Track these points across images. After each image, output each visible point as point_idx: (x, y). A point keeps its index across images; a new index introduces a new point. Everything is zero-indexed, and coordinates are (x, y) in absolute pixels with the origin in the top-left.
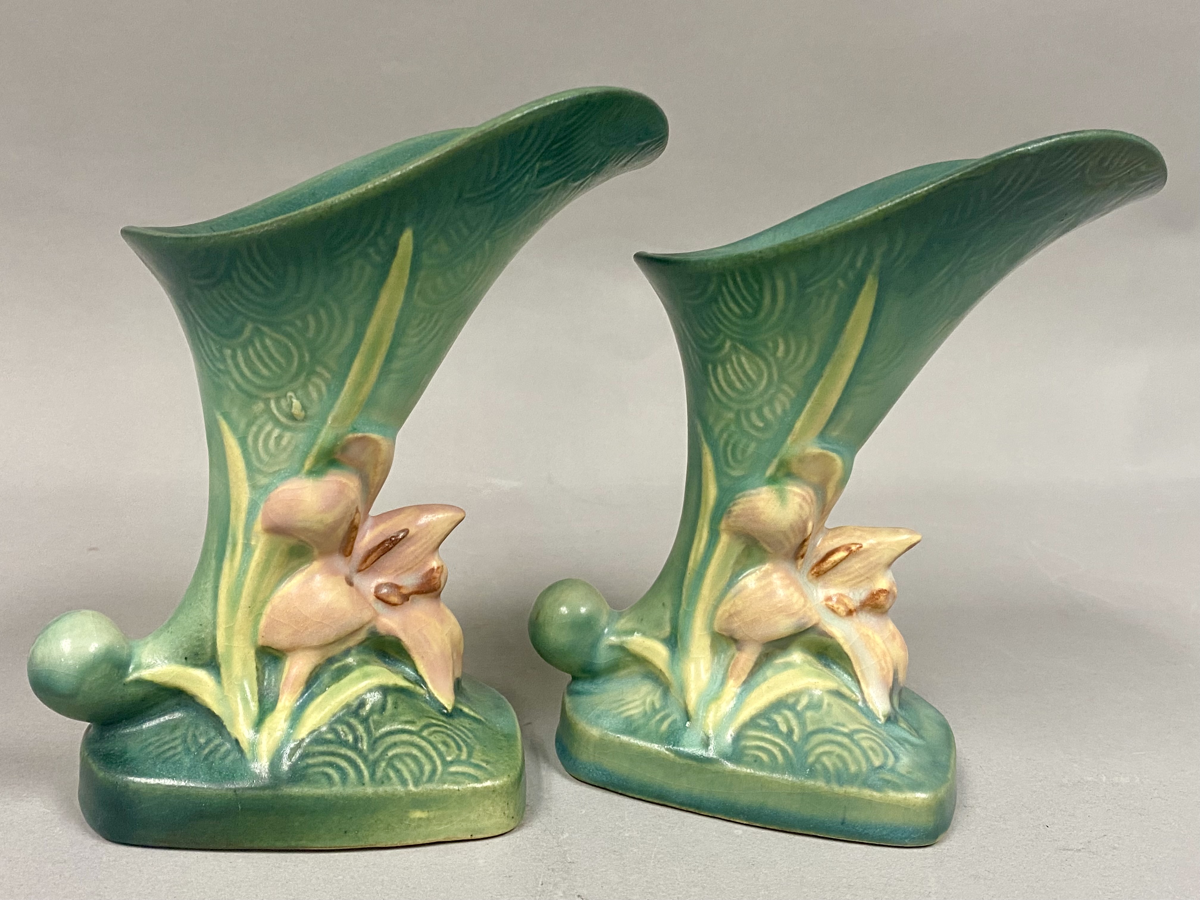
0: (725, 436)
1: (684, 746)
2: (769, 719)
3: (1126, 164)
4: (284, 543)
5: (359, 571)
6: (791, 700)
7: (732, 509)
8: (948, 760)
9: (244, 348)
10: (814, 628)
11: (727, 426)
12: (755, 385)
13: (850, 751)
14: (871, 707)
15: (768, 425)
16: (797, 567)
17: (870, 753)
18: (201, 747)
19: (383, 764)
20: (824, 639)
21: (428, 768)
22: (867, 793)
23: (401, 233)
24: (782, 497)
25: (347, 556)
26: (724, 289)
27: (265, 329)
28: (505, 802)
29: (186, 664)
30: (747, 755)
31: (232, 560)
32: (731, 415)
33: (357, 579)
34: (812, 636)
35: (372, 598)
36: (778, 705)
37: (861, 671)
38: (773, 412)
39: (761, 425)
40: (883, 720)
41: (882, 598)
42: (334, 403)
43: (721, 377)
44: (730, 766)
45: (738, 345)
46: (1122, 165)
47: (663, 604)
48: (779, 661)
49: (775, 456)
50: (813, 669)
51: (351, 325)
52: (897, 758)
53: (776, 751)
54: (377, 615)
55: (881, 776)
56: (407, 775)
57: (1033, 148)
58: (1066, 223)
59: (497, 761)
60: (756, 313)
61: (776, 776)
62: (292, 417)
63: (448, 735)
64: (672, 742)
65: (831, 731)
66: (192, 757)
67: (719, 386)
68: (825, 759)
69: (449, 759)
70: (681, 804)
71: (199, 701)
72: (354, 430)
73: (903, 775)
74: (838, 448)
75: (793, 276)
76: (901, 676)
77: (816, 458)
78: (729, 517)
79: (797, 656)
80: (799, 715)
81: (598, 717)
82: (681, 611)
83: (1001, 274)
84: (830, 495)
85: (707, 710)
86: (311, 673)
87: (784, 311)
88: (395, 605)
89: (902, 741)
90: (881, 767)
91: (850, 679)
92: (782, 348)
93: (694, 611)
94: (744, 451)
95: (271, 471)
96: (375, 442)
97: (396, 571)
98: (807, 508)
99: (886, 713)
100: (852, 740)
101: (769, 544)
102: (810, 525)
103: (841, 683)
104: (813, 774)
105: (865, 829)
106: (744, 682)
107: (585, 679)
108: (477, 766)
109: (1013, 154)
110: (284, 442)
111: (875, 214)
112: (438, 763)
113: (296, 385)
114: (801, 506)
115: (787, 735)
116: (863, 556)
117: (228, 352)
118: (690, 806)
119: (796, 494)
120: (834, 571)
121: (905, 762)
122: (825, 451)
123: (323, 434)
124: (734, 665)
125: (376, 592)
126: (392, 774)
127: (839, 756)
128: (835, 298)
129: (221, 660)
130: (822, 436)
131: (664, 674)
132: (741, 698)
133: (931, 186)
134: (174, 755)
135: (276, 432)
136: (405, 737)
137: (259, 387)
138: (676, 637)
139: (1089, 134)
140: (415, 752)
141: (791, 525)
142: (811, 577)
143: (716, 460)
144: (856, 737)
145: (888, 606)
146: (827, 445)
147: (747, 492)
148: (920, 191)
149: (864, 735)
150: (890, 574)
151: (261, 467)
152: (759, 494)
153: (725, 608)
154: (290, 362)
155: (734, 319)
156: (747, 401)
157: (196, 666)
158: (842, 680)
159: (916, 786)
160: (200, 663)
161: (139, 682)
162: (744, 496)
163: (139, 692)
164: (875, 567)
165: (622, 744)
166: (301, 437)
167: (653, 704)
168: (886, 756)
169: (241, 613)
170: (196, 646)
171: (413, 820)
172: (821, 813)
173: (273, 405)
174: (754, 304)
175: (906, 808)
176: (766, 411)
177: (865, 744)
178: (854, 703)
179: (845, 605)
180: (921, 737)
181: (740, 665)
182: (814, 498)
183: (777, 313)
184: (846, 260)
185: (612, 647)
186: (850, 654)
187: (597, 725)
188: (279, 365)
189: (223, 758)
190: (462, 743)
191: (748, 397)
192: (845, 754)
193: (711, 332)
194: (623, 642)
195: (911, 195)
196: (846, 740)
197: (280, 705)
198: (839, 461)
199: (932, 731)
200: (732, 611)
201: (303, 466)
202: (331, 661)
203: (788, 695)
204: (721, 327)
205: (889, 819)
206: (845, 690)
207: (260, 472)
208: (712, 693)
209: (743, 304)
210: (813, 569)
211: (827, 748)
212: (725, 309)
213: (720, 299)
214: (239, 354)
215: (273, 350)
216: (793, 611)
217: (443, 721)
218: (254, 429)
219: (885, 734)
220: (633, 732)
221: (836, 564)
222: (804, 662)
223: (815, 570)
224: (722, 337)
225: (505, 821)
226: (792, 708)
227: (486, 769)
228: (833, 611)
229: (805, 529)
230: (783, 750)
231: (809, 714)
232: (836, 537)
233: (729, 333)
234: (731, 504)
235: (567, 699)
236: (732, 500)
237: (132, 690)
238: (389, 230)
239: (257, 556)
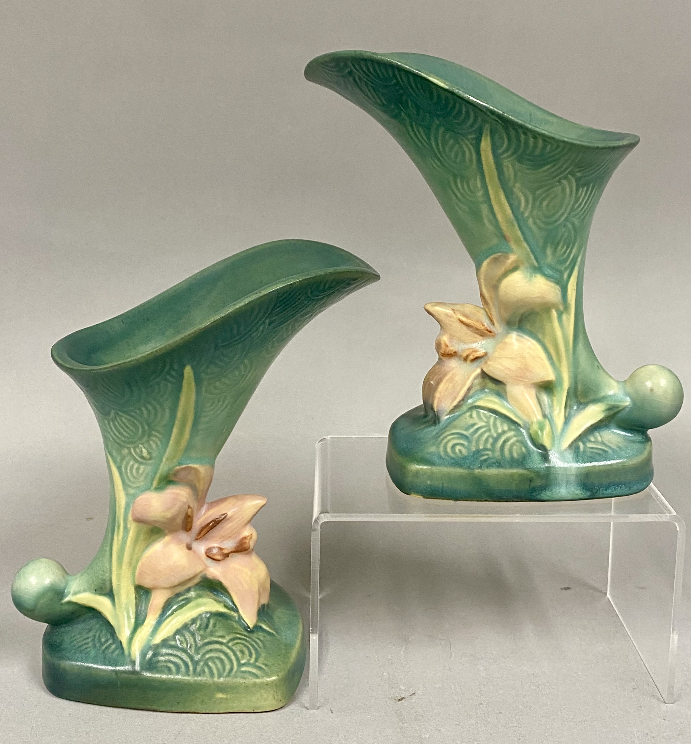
4: (145, 528)
5: (196, 539)
9: (113, 421)
18: (102, 644)
19: (202, 663)
21: (228, 667)
23: (184, 367)
25: (188, 531)
27: (120, 413)
28: (274, 691)
29: (96, 594)
31: (118, 536)
33: (195, 545)
35: (204, 557)
42: (165, 450)
51: (167, 411)
54: (207, 567)
56: (215, 671)
59: (273, 664)
62: (143, 458)
63: (245, 646)
66: (96, 650)
69: (243, 662)
71: (103, 615)
72: (180, 464)
86: (165, 603)
88: (219, 560)
95: (136, 486)
96: (195, 469)
97: (220, 539)
108: (260, 668)
110: (141, 471)
112: (235, 663)
113: (144, 440)
117: (106, 422)
123: (161, 467)
125: (206, 553)
126: (206, 670)
129: (115, 592)
134: (86, 648)
135: (136, 465)
136: (217, 646)
137: (124, 442)
140: (223, 656)
151: (130, 484)
154: (137, 429)
157: (101, 594)
160: (103, 593)
161: (69, 603)
163: (71, 608)
166: (149, 468)
169: (125, 566)
170: (101, 583)
171: (217, 699)
173: (132, 450)
188: (131, 431)
189: (112, 653)
190: (253, 651)
197: (147, 622)
201: (152, 484)
202: (178, 595)
207: (130, 487)
214: (111, 423)
215: (127, 424)
217: (245, 636)
218: (125, 462)
225: (274, 702)
227: (264, 670)
237: (66, 607)
238: (176, 367)
239: (131, 534)
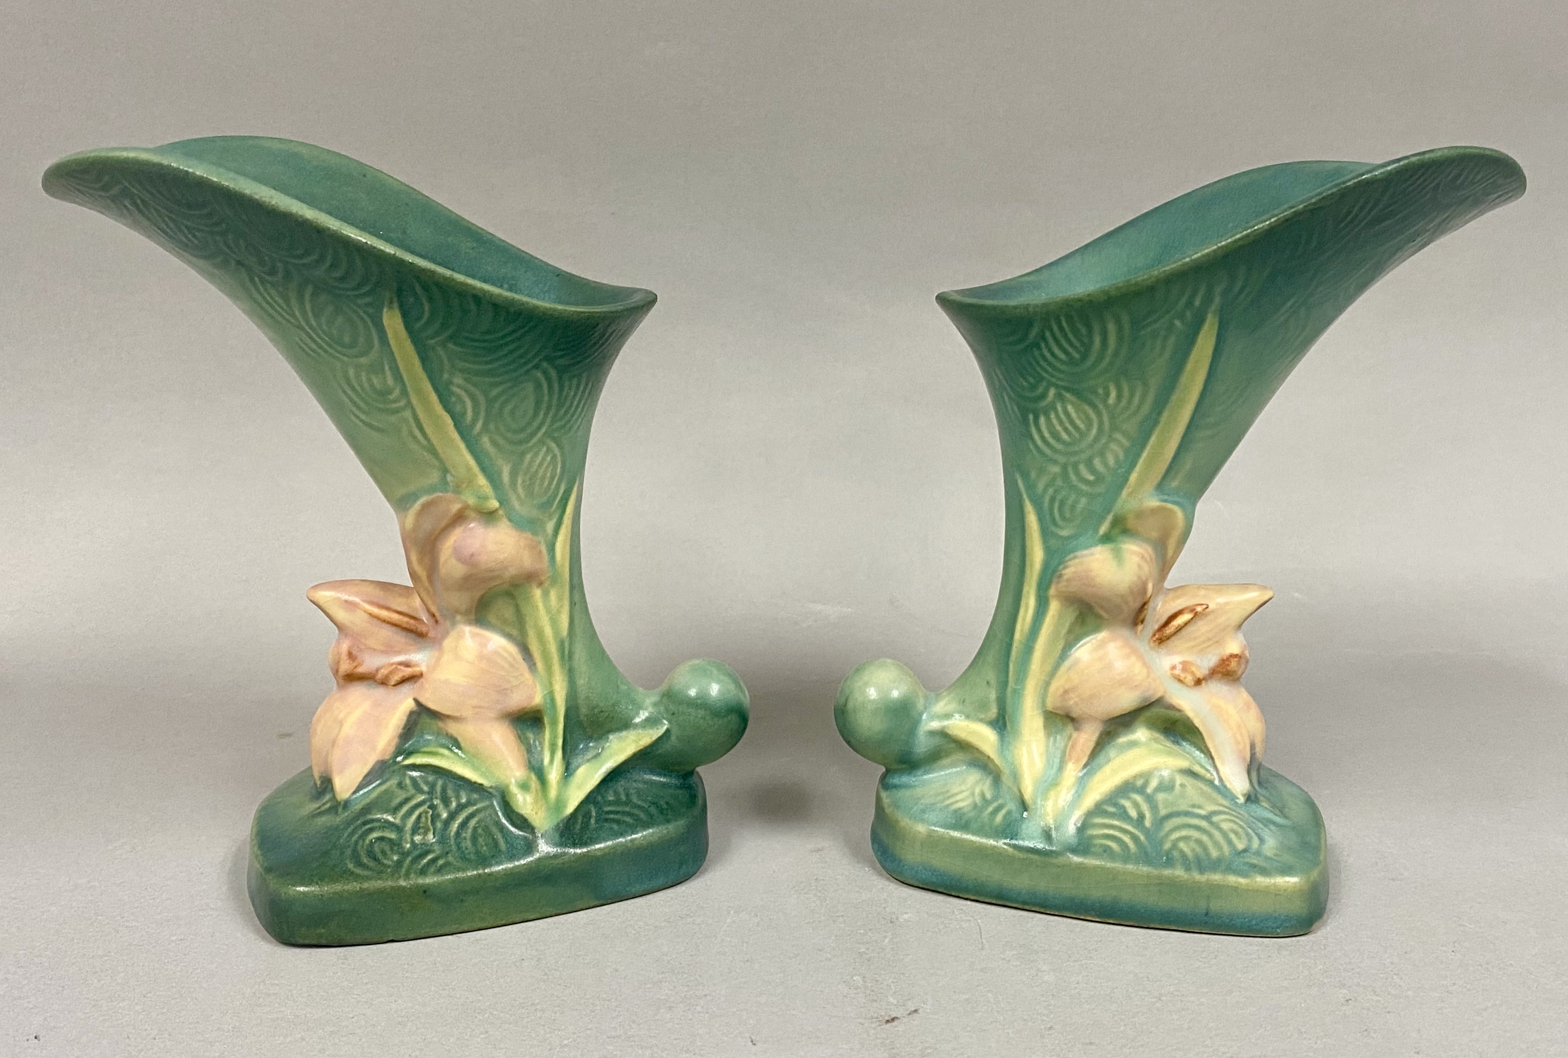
0: (1051, 491)
1: (1023, 839)
2: (1115, 805)
3: (1482, 178)
6: (1139, 783)
7: (1064, 572)
8: (1319, 840)
10: (1159, 702)
11: (1054, 479)
12: (1083, 435)
13: (1210, 836)
14: (1228, 786)
15: (1099, 478)
16: (1136, 633)
17: (1232, 836)
20: (1171, 713)
22: (1232, 879)
24: (1118, 555)
26: (1048, 334)
30: (1095, 845)
32: (1056, 469)
34: (1156, 710)
36: (1126, 788)
37: (1215, 746)
38: (1105, 464)
39: (1091, 478)
40: (1242, 800)
41: (1233, 664)
43: (1043, 427)
44: (1076, 859)
45: (1065, 393)
46: (1476, 180)
47: (988, 683)
48: (1122, 740)
49: (1109, 512)
50: (1162, 747)
52: (1262, 840)
53: (1126, 839)
55: (1246, 860)
57: (1381, 173)
58: (1418, 243)
60: (1084, 357)
61: (1130, 867)
64: (1009, 835)
65: (1187, 814)
67: (1043, 438)
68: (1182, 845)
70: (1024, 903)
73: (1271, 859)
74: (1177, 499)
75: (1125, 319)
76: (1258, 749)
77: (1154, 511)
78: (1058, 582)
79: (1141, 734)
80: (1149, 799)
81: (923, 811)
82: (1009, 689)
83: (1350, 299)
84: (1170, 552)
85: (1045, 798)
87: (1116, 354)
89: (1267, 822)
90: (1245, 851)
91: (1203, 756)
92: (1113, 394)
93: (1023, 689)
94: (1073, 507)
98: (1146, 568)
99: (1245, 792)
100: (1211, 823)
101: (1106, 611)
102: (1150, 586)
103: (1194, 762)
104: (1170, 862)
105: (1231, 920)
106: (1085, 766)
107: (902, 772)
109: (1359, 181)
111: (1215, 251)
114: (1139, 566)
115: (1138, 820)
116: (1209, 618)
118: (1035, 904)
119: (1134, 553)
120: (1179, 635)
121: (1271, 845)
122: (1164, 504)
124: (1073, 747)
127: (1199, 842)
128: (1172, 340)
130: (1160, 487)
131: (992, 761)
132: (1082, 783)
133: (1273, 220)
138: (1004, 718)
139: (1439, 153)
141: (1130, 587)
142: (1152, 644)
143: (1041, 519)
144: (1215, 819)
145: (1240, 673)
146: (1166, 497)
147: (1078, 553)
148: (1261, 226)
149: (1223, 817)
150: (1240, 636)
152: (1092, 554)
153: (1057, 685)
155: (1058, 365)
156: (1075, 453)
158: (1194, 758)
159: (1286, 870)
162: (1075, 558)
164: (1224, 629)
165: (953, 840)
167: (983, 795)
168: (1250, 839)
172: (1181, 904)
174: (1082, 349)
175: (1277, 893)
176: (1097, 462)
177: (1225, 826)
178: (1211, 783)
179: (1193, 673)
180: (1286, 817)
181: (1079, 748)
182: (1153, 557)
183: (1107, 360)
184: (1184, 300)
185: (932, 733)
186: (1201, 729)
187: (923, 821)
191: (1076, 449)
192: (1205, 838)
193: (1032, 380)
194: (944, 727)
195: (1253, 229)
196: (1204, 824)
198: (1179, 514)
199: (1297, 811)
200: (1067, 687)
203: (1135, 777)
204: (1044, 374)
205: (1259, 907)
206: (1197, 769)
208: (1050, 779)
209: (1070, 350)
210: (1154, 635)
211: (1184, 833)
212: (1048, 355)
213: (1043, 345)
216: (1136, 683)
219: (1246, 815)
220: (964, 826)
221: (1180, 629)
222: (1150, 740)
223: (1157, 636)
224: (1044, 384)
226: (1141, 791)
228: (1180, 681)
229: (1144, 590)
230: (1135, 838)
231: (1161, 797)
232: (1178, 597)
233: (1054, 380)
234: (1061, 567)
235: (884, 794)
236: (1062, 562)
